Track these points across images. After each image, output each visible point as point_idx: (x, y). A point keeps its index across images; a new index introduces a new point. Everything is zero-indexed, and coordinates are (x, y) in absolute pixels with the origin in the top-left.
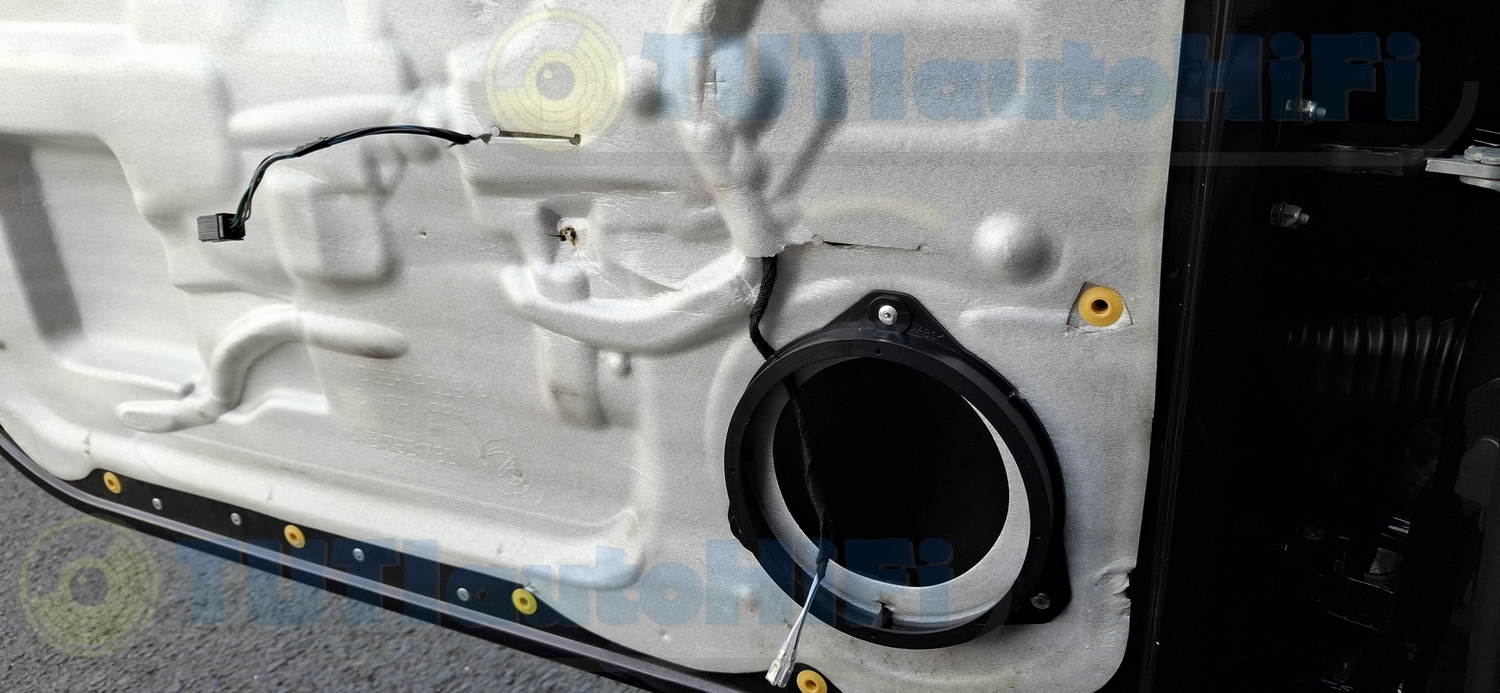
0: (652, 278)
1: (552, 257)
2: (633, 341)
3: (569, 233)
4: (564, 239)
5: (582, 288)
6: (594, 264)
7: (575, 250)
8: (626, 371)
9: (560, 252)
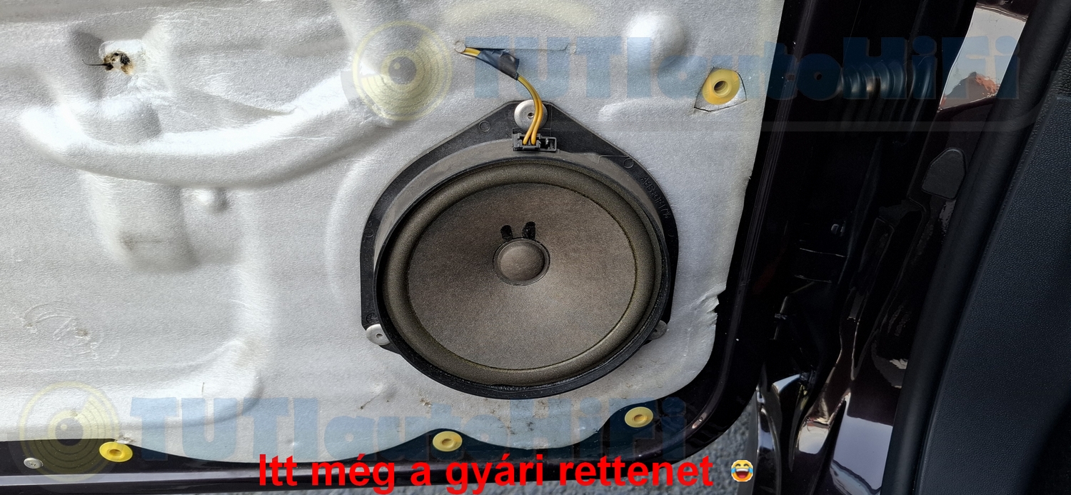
0: (251, 103)
1: (98, 92)
2: (232, 175)
3: (118, 59)
4: (110, 67)
5: (149, 123)
6: (162, 93)
7: (129, 79)
8: (222, 205)
9: (107, 84)
